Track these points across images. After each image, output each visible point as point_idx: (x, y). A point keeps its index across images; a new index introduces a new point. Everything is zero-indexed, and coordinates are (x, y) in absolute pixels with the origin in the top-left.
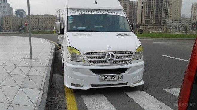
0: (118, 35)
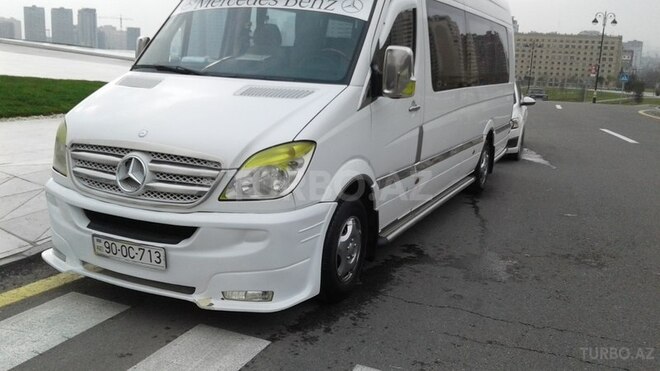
0: (249, 92)
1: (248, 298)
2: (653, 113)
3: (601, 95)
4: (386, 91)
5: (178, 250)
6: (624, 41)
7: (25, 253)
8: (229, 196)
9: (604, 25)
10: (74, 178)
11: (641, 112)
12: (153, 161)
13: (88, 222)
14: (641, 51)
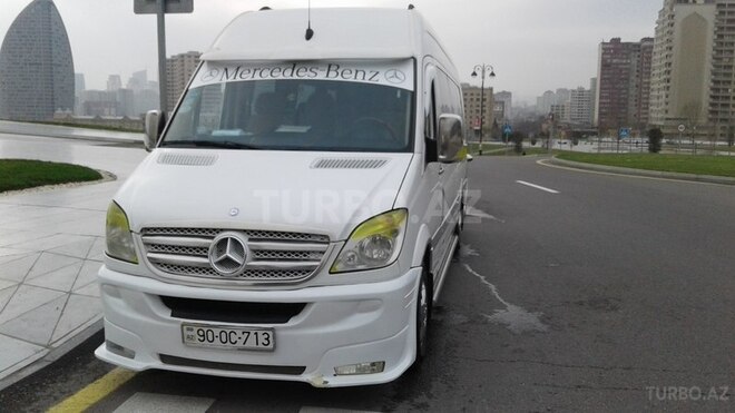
1: (361, 371)
2: (550, 162)
3: (486, 147)
4: (441, 157)
5: (288, 330)
6: (495, 92)
7: (47, 358)
8: (339, 267)
9: (483, 77)
10: (149, 264)
11: (539, 162)
12: (250, 240)
13: (170, 312)
14: (510, 101)
